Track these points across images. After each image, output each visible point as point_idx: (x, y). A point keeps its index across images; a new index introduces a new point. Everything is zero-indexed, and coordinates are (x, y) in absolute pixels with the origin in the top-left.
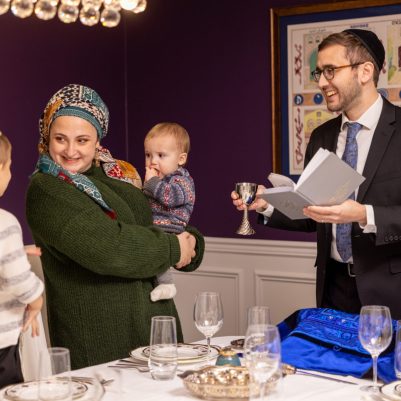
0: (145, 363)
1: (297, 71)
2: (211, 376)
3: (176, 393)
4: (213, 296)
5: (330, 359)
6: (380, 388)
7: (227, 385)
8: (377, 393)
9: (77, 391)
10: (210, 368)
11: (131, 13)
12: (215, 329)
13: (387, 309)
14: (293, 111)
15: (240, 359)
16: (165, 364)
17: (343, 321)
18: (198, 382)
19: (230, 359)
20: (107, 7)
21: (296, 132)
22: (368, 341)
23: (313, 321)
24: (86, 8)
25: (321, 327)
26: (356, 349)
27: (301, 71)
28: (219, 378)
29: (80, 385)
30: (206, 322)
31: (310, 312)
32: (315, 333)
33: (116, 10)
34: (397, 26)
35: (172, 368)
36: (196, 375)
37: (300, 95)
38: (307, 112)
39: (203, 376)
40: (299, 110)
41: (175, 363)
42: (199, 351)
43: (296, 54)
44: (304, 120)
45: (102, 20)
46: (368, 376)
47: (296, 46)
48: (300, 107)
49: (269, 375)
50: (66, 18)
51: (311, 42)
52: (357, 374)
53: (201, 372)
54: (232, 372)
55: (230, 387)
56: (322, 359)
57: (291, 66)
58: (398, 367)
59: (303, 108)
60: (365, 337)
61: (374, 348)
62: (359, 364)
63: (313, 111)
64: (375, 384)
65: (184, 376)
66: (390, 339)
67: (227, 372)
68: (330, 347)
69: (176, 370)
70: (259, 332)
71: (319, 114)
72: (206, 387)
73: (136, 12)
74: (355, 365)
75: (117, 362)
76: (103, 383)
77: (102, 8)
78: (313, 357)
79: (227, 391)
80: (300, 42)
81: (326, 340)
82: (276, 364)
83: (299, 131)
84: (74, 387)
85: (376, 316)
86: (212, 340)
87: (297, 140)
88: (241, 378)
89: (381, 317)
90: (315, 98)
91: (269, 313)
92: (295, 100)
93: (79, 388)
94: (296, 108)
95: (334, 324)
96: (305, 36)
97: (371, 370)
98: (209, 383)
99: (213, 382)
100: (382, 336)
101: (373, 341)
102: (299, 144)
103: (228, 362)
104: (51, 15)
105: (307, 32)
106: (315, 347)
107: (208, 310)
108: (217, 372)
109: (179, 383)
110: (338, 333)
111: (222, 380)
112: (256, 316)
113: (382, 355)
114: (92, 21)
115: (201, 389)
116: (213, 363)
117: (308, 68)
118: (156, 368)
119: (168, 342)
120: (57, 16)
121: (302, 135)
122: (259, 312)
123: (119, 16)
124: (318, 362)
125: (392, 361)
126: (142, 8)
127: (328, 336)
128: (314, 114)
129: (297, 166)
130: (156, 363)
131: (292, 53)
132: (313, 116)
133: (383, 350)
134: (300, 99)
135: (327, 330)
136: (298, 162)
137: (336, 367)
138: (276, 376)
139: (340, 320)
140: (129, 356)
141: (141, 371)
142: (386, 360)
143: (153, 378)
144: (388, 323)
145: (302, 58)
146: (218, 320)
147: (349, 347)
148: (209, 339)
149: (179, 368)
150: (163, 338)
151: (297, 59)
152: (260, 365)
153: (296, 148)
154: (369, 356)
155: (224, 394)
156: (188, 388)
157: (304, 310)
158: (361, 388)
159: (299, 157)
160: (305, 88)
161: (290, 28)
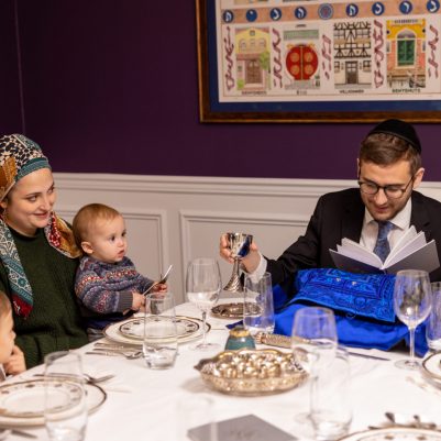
4: (208, 264)
13: (424, 273)
14: (221, 30)
17: (354, 283)
19: (243, 340)
21: (225, 54)
23: (318, 285)
25: (330, 292)
26: (373, 315)
32: (323, 300)
36: (213, 365)
37: (230, 11)
38: (238, 31)
40: (228, 28)
44: (235, 39)
48: (231, 26)
53: (217, 360)
59: (233, 26)
62: (382, 334)
63: (244, 29)
65: (199, 368)
67: (248, 357)
71: (252, 33)
74: (375, 335)
83: (229, 53)
87: (226, 63)
90: (248, 13)
92: (224, 16)
93: (74, 391)
94: (225, 26)
101: (409, 311)
102: (230, 67)
103: (244, 344)
110: (350, 299)
121: (233, 57)
128: (247, 32)
129: (227, 93)
132: (245, 35)
134: (230, 16)
136: (229, 88)
147: (364, 314)
153: (226, 72)
158: (396, 364)
159: (230, 83)
160: (235, 2)
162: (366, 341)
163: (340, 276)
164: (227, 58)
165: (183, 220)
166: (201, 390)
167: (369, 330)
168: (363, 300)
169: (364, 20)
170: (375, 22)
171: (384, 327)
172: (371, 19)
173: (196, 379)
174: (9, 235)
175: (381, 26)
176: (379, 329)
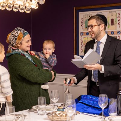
0: (36, 110)
1: (82, 26)
2: (55, 114)
3: (45, 119)
4: (56, 91)
5: (90, 109)
6: (104, 118)
7: (60, 117)
8: (103, 120)
9: (17, 118)
10: (55, 112)
11: (34, 9)
12: (57, 100)
13: (106, 95)
14: (80, 37)
15: (64, 109)
16: (42, 111)
17: (94, 99)
18: (52, 116)
19: (61, 109)
20: (27, 7)
21: (81, 43)
22: (101, 105)
23: (85, 99)
24: (21, 7)
27: (83, 25)
28: (58, 115)
29: (17, 117)
30: (54, 99)
31: (84, 96)
32: (86, 102)
33: (29, 8)
34: (110, 13)
35: (44, 112)
36: (51, 114)
37: (82, 33)
38: (84, 37)
39: (53, 114)
40: (82, 37)
41: (45, 110)
42: (52, 107)
44: (83, 40)
45: (26, 11)
46: (101, 115)
47: (81, 18)
49: (72, 114)
50: (15, 10)
51: (85, 17)
52: (98, 114)
53: (53, 113)
54: (62, 113)
55: (61, 118)
56: (88, 109)
57: (80, 24)
58: (110, 112)
59: (83, 36)
60: (100, 103)
61: (103, 106)
63: (86, 37)
64: (103, 117)
65: (48, 114)
66: (107, 104)
67: (60, 113)
68: (90, 106)
69: (45, 112)
70: (69, 101)
71: (88, 38)
72: (54, 117)
73: (36, 9)
74: (97, 111)
75: (28, 110)
76: (24, 116)
77: (26, 7)
78: (85, 109)
79: (60, 119)
80: (82, 17)
81: (89, 104)
82: (74, 111)
83: (82, 43)
84: (16, 117)
85: (103, 97)
86: (56, 104)
87: (81, 46)
88: (64, 115)
89: (105, 97)
90: (87, 33)
91: (72, 96)
94: (81, 36)
95: (91, 99)
96: (84, 15)
97: (102, 113)
98: (55, 116)
99: (56, 116)
100: (105, 103)
101: (103, 104)
102: (82, 47)
103: (61, 110)
104: (11, 9)
105: (84, 14)
106: (86, 106)
107: (55, 95)
108: (57, 113)
109: (46, 116)
110: (92, 102)
111: (59, 115)
112: (69, 97)
113: (105, 109)
114: (23, 11)
115: (53, 118)
116: (56, 110)
117: (85, 24)
118: (40, 112)
119: (43, 104)
120: (12, 9)
121: (83, 44)
122: (69, 96)
123: (30, 10)
124: (87, 110)
125: (108, 110)
126: (37, 8)
127: (90, 103)
130: (39, 110)
131: (80, 20)
132: (86, 39)
133: (105, 107)
134: (82, 34)
135: (89, 101)
136: (81, 52)
137: (92, 112)
138: (74, 114)
139: (93, 98)
140: (32, 108)
141: (35, 113)
142: (106, 110)
143: (39, 115)
144: (107, 99)
145: (83, 22)
146: (58, 98)
148: (55, 104)
149: (46, 112)
150: (42, 103)
151: (81, 22)
152: (70, 111)
153: (81, 48)
154: (101, 109)
155: (59, 119)
156: (49, 118)
157: (83, 95)
159: (82, 51)
160: (84, 30)
161: (80, 13)
162: (94, 113)
163: (91, 96)
164: (81, 44)
168: (95, 103)
169: (115, 35)
172: (117, 35)
175: (120, 37)
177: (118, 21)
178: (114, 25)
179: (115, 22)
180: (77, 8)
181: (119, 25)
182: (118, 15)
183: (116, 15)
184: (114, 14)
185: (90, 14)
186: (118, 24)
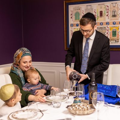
1: (71, 18)
14: (70, 28)
19: (78, 101)
21: (71, 34)
25: (99, 89)
26: (110, 95)
27: (73, 18)
34: (99, 6)
37: (72, 24)
38: (74, 29)
40: (72, 28)
42: (62, 97)
43: (71, 13)
47: (71, 11)
48: (72, 27)
51: (75, 10)
52: (113, 103)
57: (70, 16)
59: (73, 28)
63: (76, 28)
65: (67, 108)
74: (111, 100)
90: (77, 25)
92: (71, 25)
95: (103, 88)
96: (74, 8)
105: (74, 7)
110: (104, 91)
117: (75, 17)
135: (101, 90)
141: (49, 105)
145: (73, 14)
147: (108, 95)
151: (71, 14)
158: (117, 108)
160: (74, 22)
161: (69, 6)
165: (60, 73)
166: (68, 114)
167: (109, 99)
168: (108, 91)
169: (104, 26)
170: (107, 27)
171: (113, 98)
172: (106, 26)
173: (67, 110)
174: (22, 72)
175: (108, 28)
176: (112, 99)
177: (106, 13)
178: (103, 17)
179: (104, 14)
180: (67, 2)
181: (107, 17)
182: (106, 7)
183: (105, 7)
184: (103, 6)
185: (80, 6)
186: (107, 15)
